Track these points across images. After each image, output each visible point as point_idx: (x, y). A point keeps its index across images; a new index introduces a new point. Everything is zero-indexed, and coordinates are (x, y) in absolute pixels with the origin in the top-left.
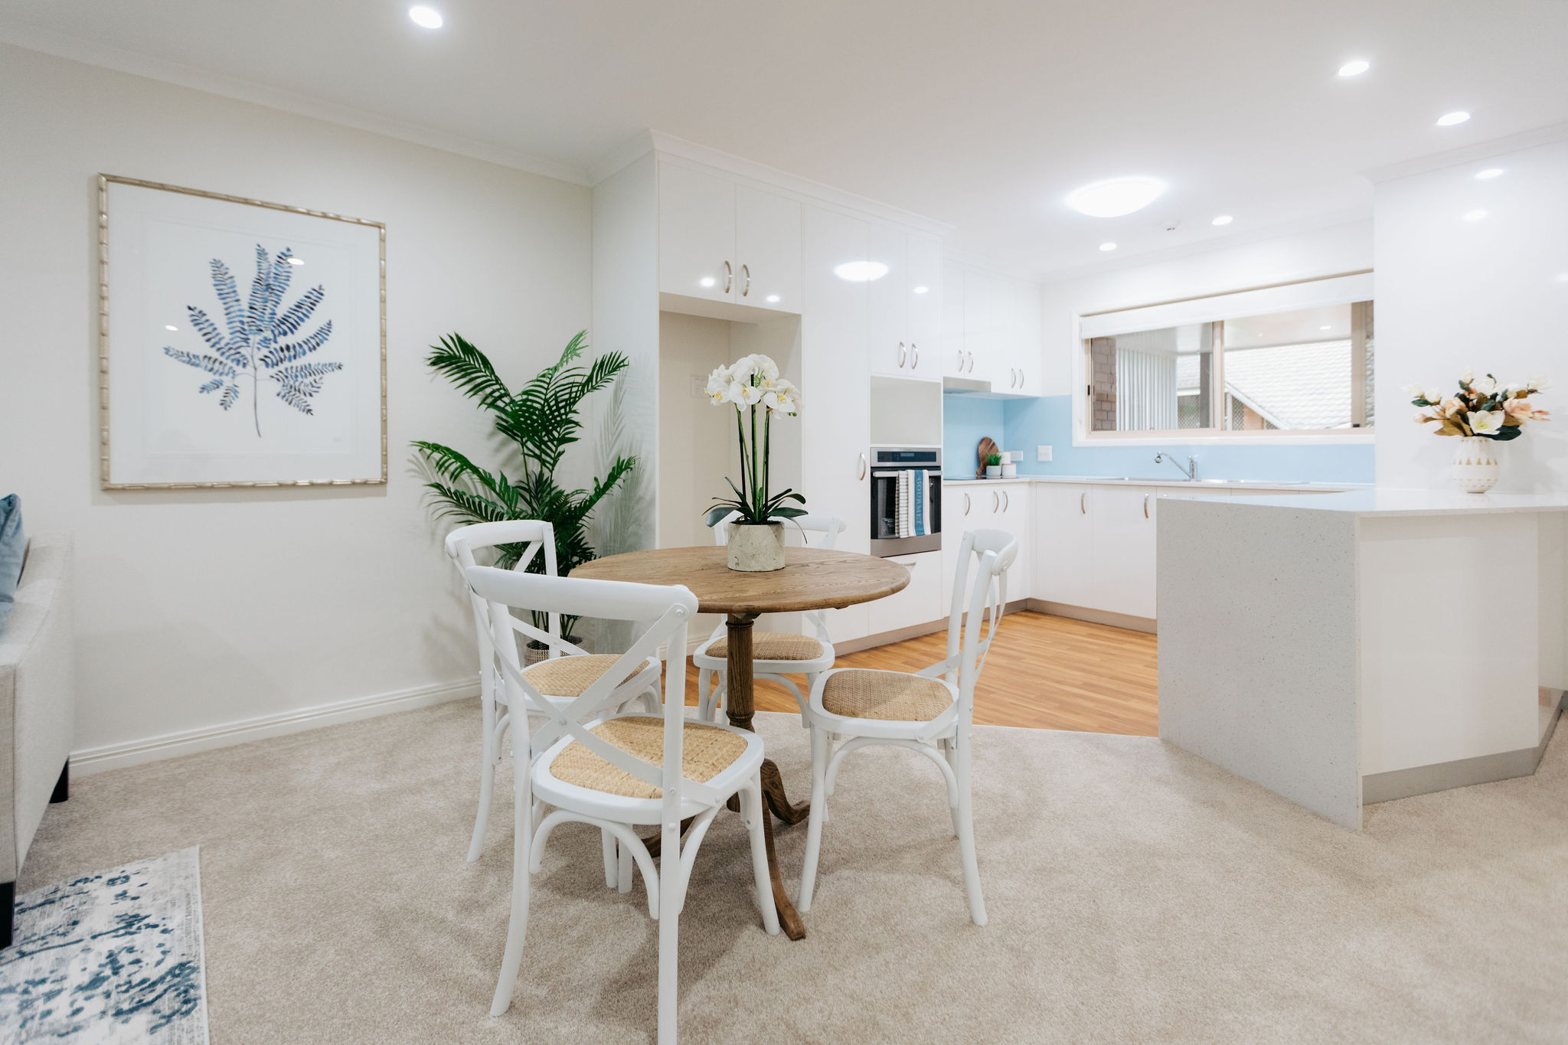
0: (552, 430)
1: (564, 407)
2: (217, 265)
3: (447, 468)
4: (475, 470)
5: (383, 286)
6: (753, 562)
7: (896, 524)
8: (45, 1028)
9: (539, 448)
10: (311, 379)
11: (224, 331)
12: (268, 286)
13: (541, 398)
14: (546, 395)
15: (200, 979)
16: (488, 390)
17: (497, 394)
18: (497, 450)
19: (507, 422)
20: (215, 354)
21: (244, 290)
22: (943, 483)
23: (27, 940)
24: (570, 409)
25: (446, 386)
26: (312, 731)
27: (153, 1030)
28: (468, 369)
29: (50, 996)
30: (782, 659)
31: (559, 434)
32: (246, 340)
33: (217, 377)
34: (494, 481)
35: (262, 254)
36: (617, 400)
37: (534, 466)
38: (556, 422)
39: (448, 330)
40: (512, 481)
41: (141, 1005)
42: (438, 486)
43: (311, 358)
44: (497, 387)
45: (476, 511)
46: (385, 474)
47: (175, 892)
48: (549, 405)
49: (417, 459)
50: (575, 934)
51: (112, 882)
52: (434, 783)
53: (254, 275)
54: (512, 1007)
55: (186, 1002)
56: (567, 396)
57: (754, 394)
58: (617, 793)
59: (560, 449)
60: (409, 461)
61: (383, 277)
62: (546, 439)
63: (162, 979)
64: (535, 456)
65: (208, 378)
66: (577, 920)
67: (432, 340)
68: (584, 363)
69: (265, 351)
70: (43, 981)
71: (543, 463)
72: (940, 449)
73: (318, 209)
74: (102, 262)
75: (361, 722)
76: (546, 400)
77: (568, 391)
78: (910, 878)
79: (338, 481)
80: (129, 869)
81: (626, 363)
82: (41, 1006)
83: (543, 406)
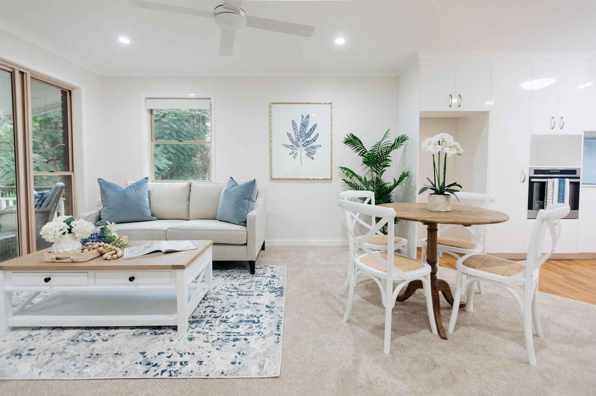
0: (381, 163)
1: (385, 155)
2: (293, 121)
3: (349, 175)
4: (357, 176)
5: (331, 122)
6: (436, 208)
7: (545, 204)
8: (259, 290)
9: (376, 169)
10: (313, 150)
11: (294, 138)
12: (304, 125)
13: (376, 152)
14: (378, 151)
15: (284, 291)
16: (361, 151)
17: (363, 152)
18: (364, 170)
19: (366, 160)
20: (292, 145)
21: (299, 126)
22: (581, 185)
23: (257, 274)
24: (387, 155)
25: (349, 150)
26: (313, 247)
27: (276, 297)
28: (355, 144)
29: (260, 285)
30: (455, 247)
31: (383, 164)
32: (299, 140)
33: (293, 151)
34: (362, 179)
35: (303, 116)
36: (405, 151)
37: (375, 174)
38: (382, 160)
39: (349, 132)
40: (368, 179)
41: (274, 292)
42: (345, 180)
43: (314, 144)
44: (364, 149)
45: (355, 188)
46: (332, 177)
47: (282, 273)
48: (379, 154)
49: (340, 172)
50: (369, 312)
51: (271, 268)
52: (340, 266)
53: (301, 123)
54: (348, 321)
55: (281, 294)
56: (385, 151)
57: (439, 148)
58: (376, 269)
59: (384, 169)
60: (338, 173)
61: (332, 118)
62: (378, 166)
63: (278, 288)
64: (375, 171)
65: (291, 151)
66: (371, 309)
67: (344, 135)
68: (391, 140)
69: (303, 143)
70: (259, 282)
71: (377, 173)
72: (580, 169)
73: (315, 102)
74: (271, 124)
75: (325, 247)
76: (378, 153)
77: (386, 149)
78: (503, 340)
79: (320, 178)
80: (274, 266)
81: (408, 138)
82: (258, 286)
83: (377, 155)
